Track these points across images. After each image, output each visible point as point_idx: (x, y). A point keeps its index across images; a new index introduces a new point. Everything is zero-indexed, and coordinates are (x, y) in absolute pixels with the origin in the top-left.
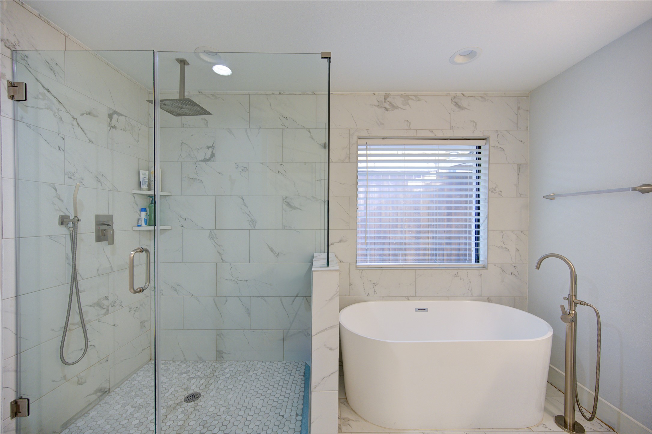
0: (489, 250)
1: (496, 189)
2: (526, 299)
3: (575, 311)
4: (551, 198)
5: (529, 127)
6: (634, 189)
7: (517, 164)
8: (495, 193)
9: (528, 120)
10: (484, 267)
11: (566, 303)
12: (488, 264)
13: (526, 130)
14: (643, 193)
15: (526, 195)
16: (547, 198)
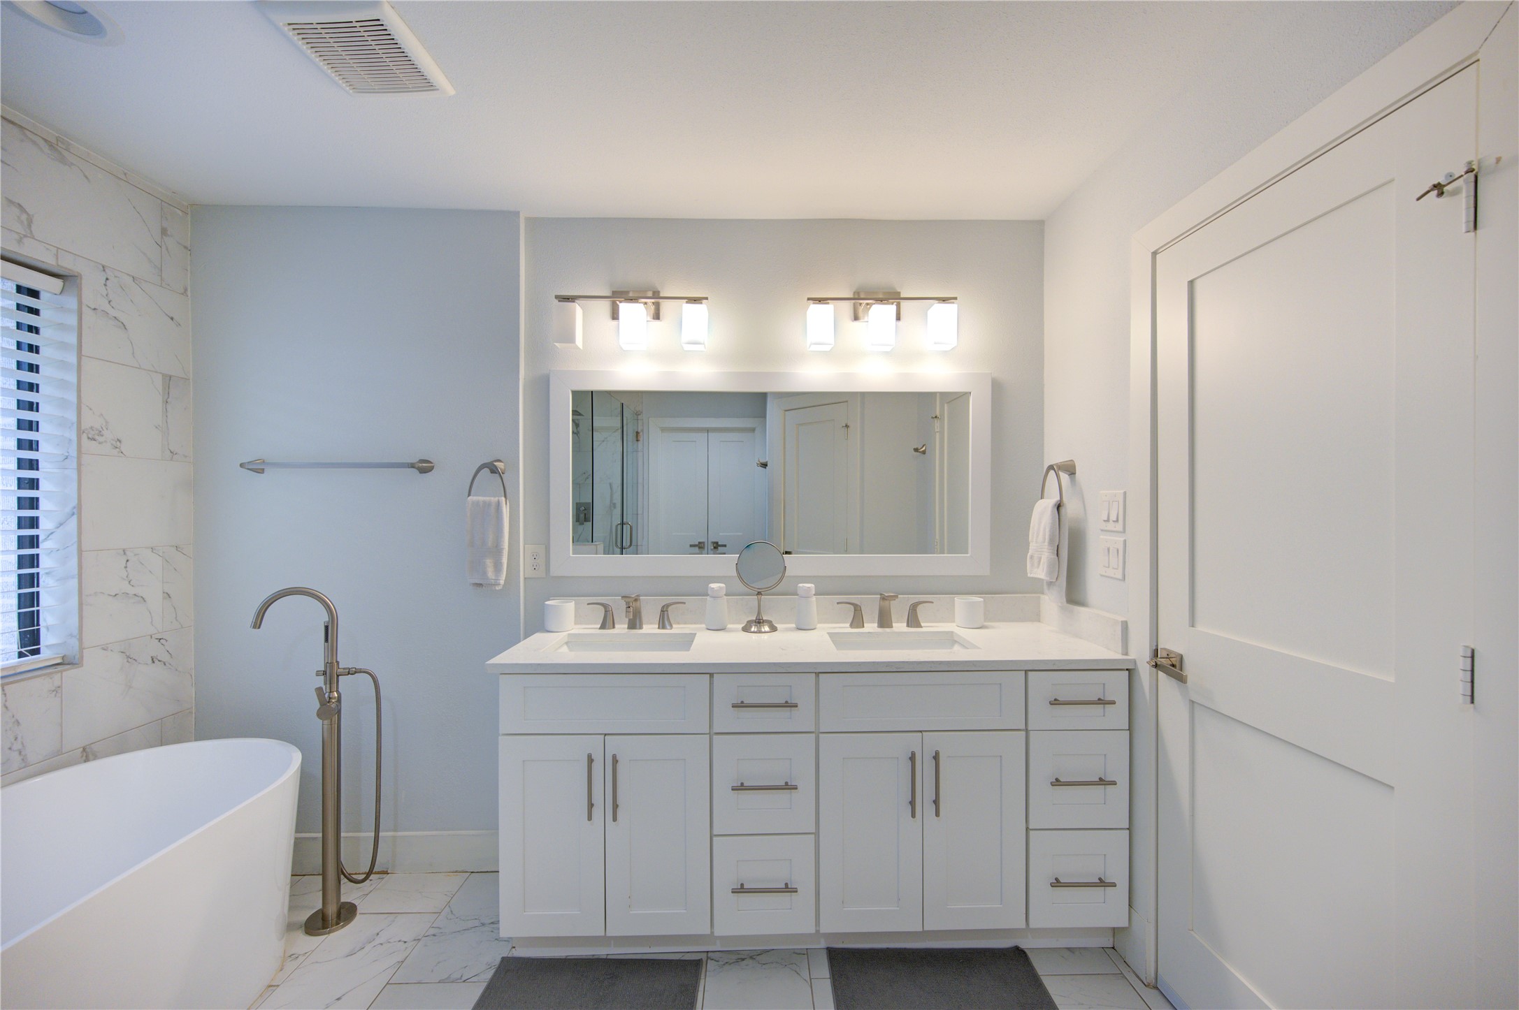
0: (84, 607)
1: (105, 432)
2: (191, 713)
3: (337, 691)
4: (257, 468)
5: (189, 290)
6: (412, 466)
7: (164, 376)
8: (100, 443)
9: (187, 270)
10: (66, 663)
11: (320, 682)
12: (81, 649)
13: (182, 294)
14: (420, 473)
15: (186, 457)
16: (248, 469)
